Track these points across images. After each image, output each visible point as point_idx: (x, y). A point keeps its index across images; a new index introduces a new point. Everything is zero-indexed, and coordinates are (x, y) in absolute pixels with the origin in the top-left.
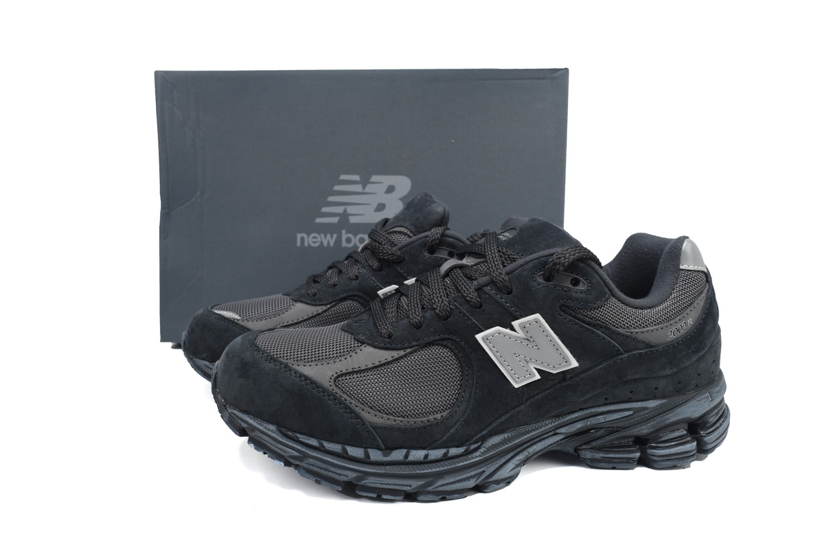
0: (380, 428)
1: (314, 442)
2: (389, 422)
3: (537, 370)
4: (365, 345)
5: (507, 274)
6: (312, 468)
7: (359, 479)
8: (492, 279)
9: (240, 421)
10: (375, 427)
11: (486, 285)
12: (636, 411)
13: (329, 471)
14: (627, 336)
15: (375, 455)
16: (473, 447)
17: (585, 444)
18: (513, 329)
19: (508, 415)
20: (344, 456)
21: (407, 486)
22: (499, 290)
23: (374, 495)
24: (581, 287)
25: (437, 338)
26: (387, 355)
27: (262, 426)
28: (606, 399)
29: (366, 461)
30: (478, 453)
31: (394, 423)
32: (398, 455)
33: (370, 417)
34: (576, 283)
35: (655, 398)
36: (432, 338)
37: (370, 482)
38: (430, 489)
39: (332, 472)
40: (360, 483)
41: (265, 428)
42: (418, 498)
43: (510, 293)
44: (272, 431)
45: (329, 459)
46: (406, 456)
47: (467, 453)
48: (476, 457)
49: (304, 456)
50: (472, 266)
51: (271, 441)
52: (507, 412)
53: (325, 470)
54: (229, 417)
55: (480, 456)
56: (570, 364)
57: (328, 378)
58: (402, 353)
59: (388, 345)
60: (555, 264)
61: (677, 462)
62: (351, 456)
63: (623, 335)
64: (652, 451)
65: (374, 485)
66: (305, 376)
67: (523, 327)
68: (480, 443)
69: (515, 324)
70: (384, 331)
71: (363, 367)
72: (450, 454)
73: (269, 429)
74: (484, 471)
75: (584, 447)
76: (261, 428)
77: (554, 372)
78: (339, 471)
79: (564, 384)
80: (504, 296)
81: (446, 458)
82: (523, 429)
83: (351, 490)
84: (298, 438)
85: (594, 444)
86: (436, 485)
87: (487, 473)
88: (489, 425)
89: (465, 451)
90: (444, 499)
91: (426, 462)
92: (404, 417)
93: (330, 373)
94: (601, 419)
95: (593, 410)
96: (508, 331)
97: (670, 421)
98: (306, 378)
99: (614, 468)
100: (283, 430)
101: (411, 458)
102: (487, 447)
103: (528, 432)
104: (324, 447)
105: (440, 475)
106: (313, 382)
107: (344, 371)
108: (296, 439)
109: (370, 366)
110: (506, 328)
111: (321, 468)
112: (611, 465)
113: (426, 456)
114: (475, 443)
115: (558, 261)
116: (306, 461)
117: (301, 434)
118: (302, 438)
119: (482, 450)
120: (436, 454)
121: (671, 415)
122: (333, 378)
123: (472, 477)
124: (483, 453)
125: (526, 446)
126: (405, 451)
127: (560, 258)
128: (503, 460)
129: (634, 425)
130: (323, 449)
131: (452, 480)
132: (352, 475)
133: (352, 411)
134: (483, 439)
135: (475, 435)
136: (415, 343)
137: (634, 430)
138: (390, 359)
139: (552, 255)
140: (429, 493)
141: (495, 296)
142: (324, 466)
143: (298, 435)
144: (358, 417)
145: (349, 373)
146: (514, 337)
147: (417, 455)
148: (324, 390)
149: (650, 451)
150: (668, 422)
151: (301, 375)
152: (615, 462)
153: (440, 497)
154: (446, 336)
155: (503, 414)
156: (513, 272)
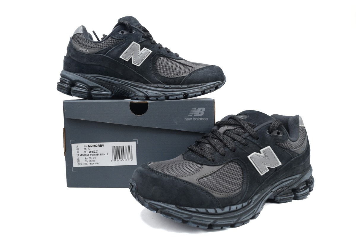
0: (220, 199)
1: (193, 209)
2: (223, 196)
3: (268, 168)
4: (203, 165)
5: (256, 131)
6: (195, 221)
7: (215, 222)
8: (250, 134)
9: (156, 206)
10: (219, 199)
11: (248, 137)
12: (294, 179)
13: (203, 221)
14: (294, 152)
15: (219, 211)
16: (250, 201)
17: (278, 194)
18: (260, 153)
19: (260, 186)
20: (207, 213)
21: (232, 221)
22: (253, 138)
23: (220, 228)
24: (281, 135)
25: (232, 159)
26: (215, 168)
27: (169, 206)
28: (286, 176)
29: (216, 214)
30: (252, 204)
31: (225, 196)
32: (227, 209)
33: (216, 195)
34: (278, 133)
35: (298, 174)
36: (230, 160)
37: (219, 222)
38: (239, 221)
39: (204, 221)
40: (215, 224)
41: (170, 207)
42: (235, 226)
43: (258, 139)
44: (174, 208)
45: (201, 216)
46: (230, 209)
47: (249, 204)
48: (252, 205)
49: (191, 217)
50: (233, 130)
51: (174, 212)
52: (259, 186)
53: (201, 221)
54: (149, 205)
55: (253, 204)
56: (279, 164)
57: (195, 181)
58: (220, 167)
59: (214, 164)
60: (273, 127)
61: (304, 196)
62: (210, 213)
63: (293, 151)
64: (298, 193)
65: (220, 224)
66: (186, 181)
67: (264, 152)
68: (251, 199)
69: (261, 150)
70: (210, 158)
71: (207, 175)
72: (244, 206)
73: (172, 207)
74: (255, 210)
75: (278, 195)
76: (169, 207)
77: (273, 168)
78: (207, 220)
79: (276, 172)
80: (256, 140)
81: (243, 207)
82: (263, 191)
83: (211, 227)
84: (186, 209)
85: (281, 194)
86: (242, 219)
87: (256, 211)
88: (254, 192)
89: (248, 203)
90: (243, 224)
91: (237, 210)
92: (227, 193)
93: (196, 178)
94: (284, 184)
95: (282, 181)
96: (258, 154)
97: (302, 181)
98: (187, 182)
99: (286, 202)
100: (178, 206)
101: (232, 210)
102: (254, 200)
103: (264, 193)
104: (198, 211)
105: (241, 215)
106: (190, 183)
107: (200, 177)
108: (186, 210)
109: (209, 174)
110: (257, 152)
111: (199, 220)
112: (286, 201)
113: (237, 208)
114: (250, 200)
115: (274, 126)
116: (192, 219)
117: (187, 207)
118: (188, 208)
119: (253, 202)
120: (239, 206)
121: (302, 179)
122: (197, 180)
123: (251, 214)
124: (254, 203)
125: (264, 198)
126: (229, 207)
127: (274, 125)
128: (259, 205)
129: (292, 185)
130: (198, 212)
131: (246, 216)
132: (212, 221)
133: (209, 194)
134: (252, 198)
135: (250, 197)
136: (224, 162)
137: (293, 187)
138: (216, 170)
139: (271, 123)
140: (239, 223)
141: (252, 140)
142: (200, 219)
143: (186, 208)
144: (212, 195)
145: (202, 178)
146: (261, 156)
147: (233, 208)
148: (196, 186)
149: (297, 193)
150: (302, 182)
151: (184, 181)
152: (287, 200)
153: (242, 224)
154: (235, 158)
155: (258, 187)
156: (257, 131)
